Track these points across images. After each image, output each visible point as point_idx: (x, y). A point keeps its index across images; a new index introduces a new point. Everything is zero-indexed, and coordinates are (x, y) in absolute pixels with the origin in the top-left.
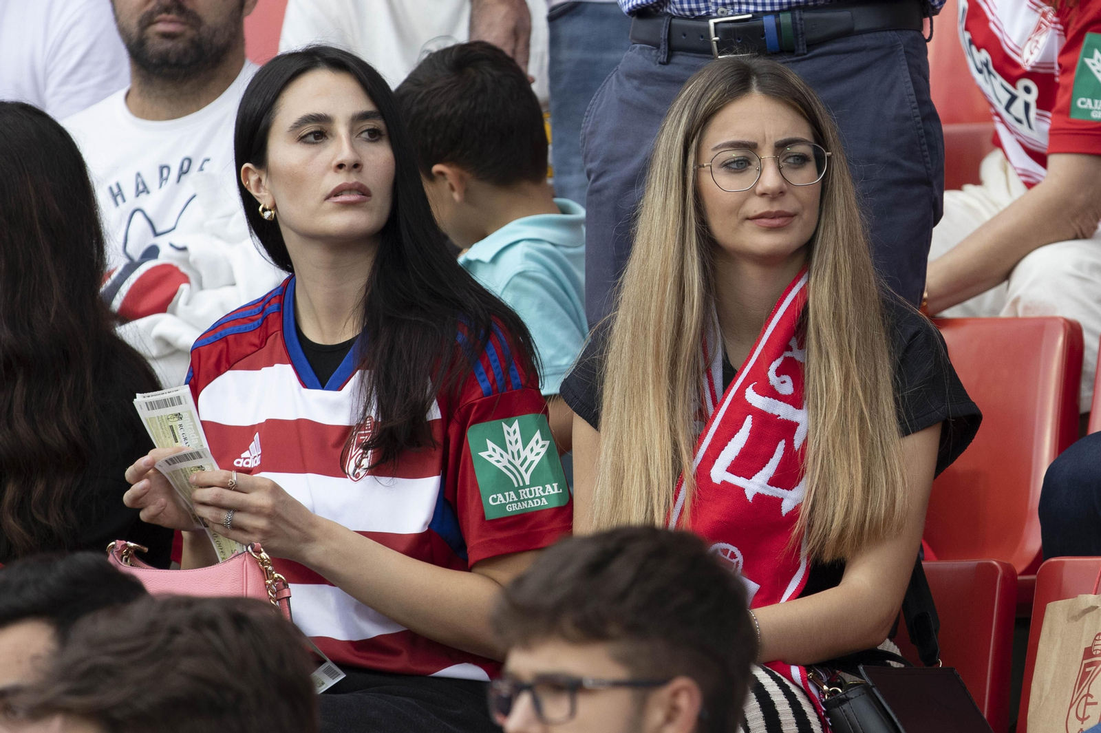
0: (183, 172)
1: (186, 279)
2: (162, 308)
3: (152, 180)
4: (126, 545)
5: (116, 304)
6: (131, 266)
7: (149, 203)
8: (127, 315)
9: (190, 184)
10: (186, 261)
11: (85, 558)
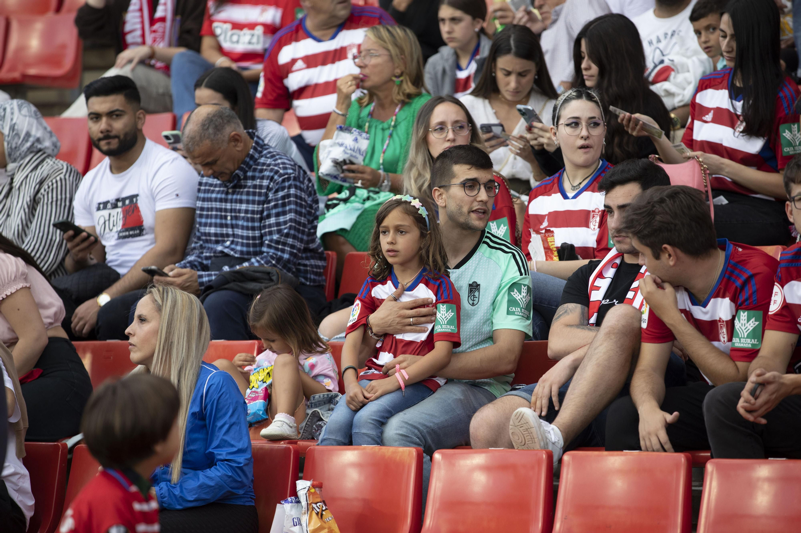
0: (672, 35)
1: (673, 70)
2: (666, 79)
3: (662, 38)
4: (655, 157)
5: (651, 79)
6: (656, 66)
7: (661, 46)
8: (654, 82)
9: (674, 39)
10: (673, 65)
11: (644, 160)
